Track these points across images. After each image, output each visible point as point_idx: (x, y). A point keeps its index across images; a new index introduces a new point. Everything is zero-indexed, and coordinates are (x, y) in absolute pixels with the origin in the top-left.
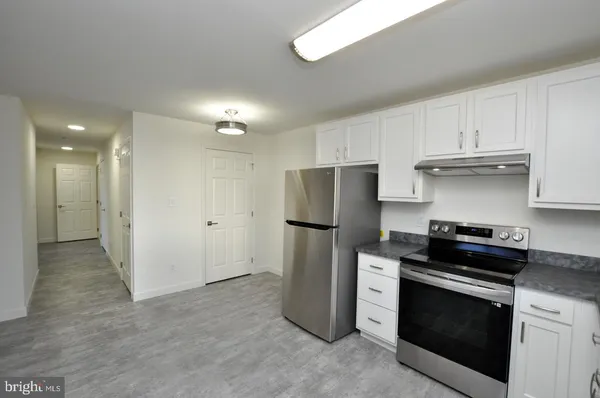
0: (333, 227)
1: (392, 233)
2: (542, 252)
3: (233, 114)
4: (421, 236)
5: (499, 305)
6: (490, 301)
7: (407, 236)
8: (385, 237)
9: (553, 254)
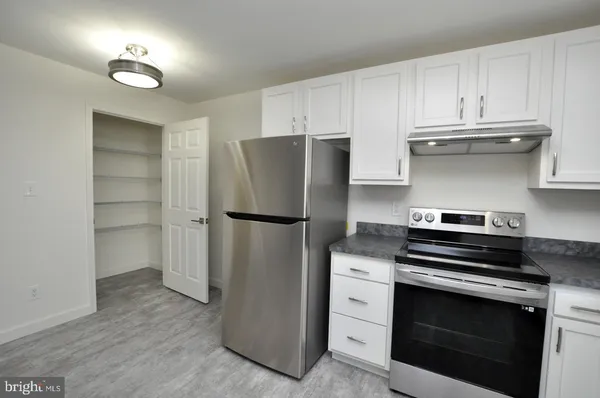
0: (303, 220)
1: (359, 225)
2: (536, 240)
3: (139, 53)
4: (396, 227)
5: (531, 310)
6: (520, 306)
7: (379, 227)
8: (352, 230)
9: (548, 241)
